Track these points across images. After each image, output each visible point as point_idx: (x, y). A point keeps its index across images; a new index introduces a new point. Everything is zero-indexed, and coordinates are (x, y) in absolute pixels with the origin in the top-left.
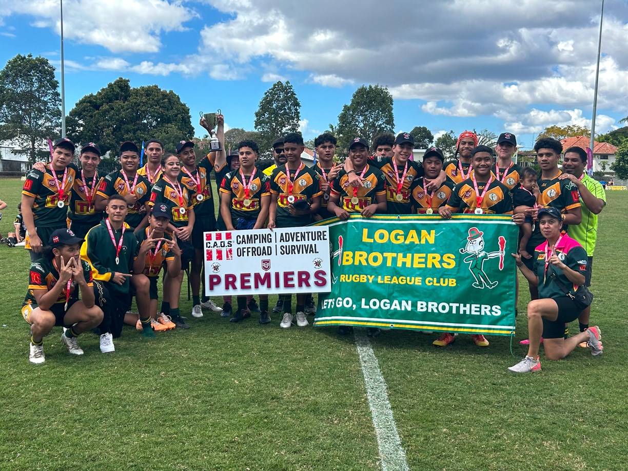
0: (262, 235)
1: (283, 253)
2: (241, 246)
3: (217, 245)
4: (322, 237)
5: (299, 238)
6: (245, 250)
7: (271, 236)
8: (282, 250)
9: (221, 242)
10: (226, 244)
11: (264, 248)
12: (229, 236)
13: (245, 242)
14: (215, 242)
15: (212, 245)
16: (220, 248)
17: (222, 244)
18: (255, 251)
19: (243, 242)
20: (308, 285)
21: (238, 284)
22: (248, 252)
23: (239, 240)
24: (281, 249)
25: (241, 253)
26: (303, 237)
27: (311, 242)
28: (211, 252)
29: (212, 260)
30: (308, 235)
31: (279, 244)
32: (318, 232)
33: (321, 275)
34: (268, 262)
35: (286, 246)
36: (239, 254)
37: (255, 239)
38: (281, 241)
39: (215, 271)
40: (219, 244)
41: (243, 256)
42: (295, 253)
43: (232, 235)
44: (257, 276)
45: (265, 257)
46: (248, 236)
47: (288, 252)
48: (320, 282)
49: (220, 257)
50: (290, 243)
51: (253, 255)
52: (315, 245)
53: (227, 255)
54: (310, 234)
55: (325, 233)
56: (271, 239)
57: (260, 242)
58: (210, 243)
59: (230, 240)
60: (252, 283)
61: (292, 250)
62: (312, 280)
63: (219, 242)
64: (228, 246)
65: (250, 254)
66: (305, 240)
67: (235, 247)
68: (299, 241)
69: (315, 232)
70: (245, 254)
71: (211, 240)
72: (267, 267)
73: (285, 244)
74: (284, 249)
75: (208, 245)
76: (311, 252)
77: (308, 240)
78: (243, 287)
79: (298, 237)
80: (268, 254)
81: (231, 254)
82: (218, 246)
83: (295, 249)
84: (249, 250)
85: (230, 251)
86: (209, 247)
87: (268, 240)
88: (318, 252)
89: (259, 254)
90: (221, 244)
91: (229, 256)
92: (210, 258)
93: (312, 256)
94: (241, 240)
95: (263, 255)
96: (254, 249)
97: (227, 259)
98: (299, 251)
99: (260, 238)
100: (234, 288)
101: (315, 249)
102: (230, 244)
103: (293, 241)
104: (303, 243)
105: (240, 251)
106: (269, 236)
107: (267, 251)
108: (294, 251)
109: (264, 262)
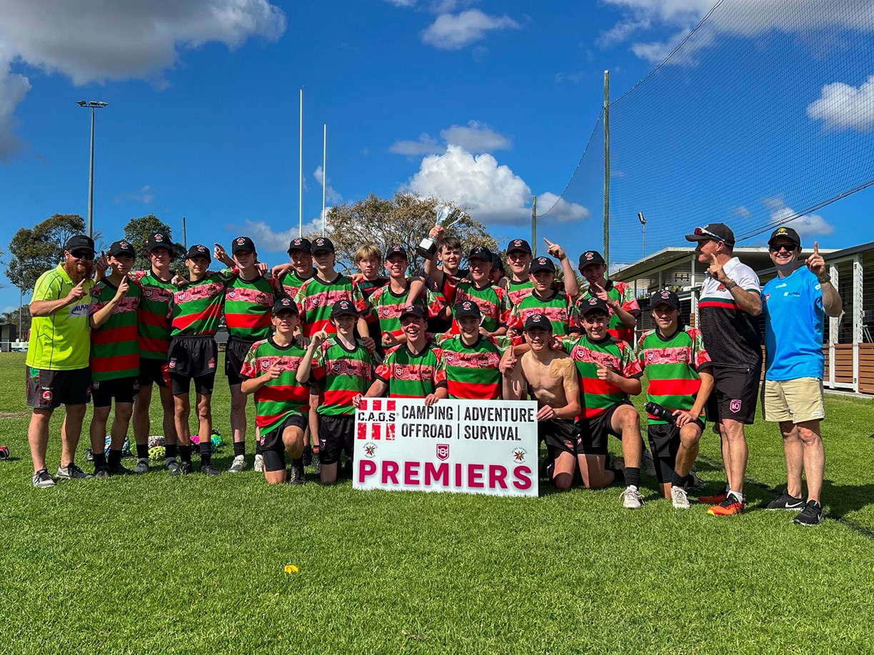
0: (440, 407)
1: (468, 436)
2: (409, 421)
3: (373, 417)
4: (527, 417)
5: (493, 417)
6: (413, 427)
7: (452, 410)
8: (468, 432)
9: (380, 414)
10: (387, 417)
11: (441, 426)
12: (391, 406)
13: (414, 415)
14: (372, 414)
15: (366, 417)
16: (379, 422)
17: (382, 416)
18: (428, 431)
19: (411, 415)
20: (504, 486)
21: (401, 476)
22: (418, 431)
23: (406, 412)
24: (466, 430)
25: (407, 432)
26: (498, 414)
27: (510, 423)
28: (365, 426)
29: (365, 438)
30: (507, 412)
31: (464, 423)
32: (521, 410)
33: (523, 473)
34: (446, 448)
35: (473, 427)
36: (405, 434)
37: (429, 413)
38: (465, 419)
39: (369, 455)
40: (376, 417)
41: (410, 436)
42: (486, 438)
43: (396, 404)
44: (429, 467)
45: (442, 441)
46: (419, 408)
47: (475, 436)
48: (522, 483)
49: (376, 435)
50: (479, 423)
51: (424, 436)
52: (516, 428)
53: (388, 432)
54: (509, 412)
55: (532, 412)
56: (451, 414)
57: (436, 418)
58: (363, 414)
59: (393, 412)
60: (421, 477)
61: (481, 433)
62: (510, 479)
64: (390, 420)
65: (421, 434)
66: (501, 420)
67: (399, 422)
68: (493, 420)
69: (517, 409)
70: (414, 433)
71: (365, 409)
72: (444, 455)
73: (471, 423)
74: (471, 431)
75: (362, 417)
76: (510, 438)
77: (507, 420)
78: (408, 481)
79: (492, 414)
80: (447, 437)
81: (393, 431)
82: (375, 418)
83: (486, 432)
84: (420, 428)
85: (393, 427)
86: (363, 419)
87: (447, 416)
88: (520, 439)
89: (433, 435)
90: (380, 417)
91: (391, 434)
92: (362, 436)
93: (511, 444)
94: (409, 412)
95: (439, 437)
96: (426, 427)
97: (387, 439)
98: (491, 436)
99: (436, 412)
100: (395, 481)
101: (516, 435)
102: (392, 417)
103: (483, 420)
104: (497, 424)
105: (407, 429)
106: (449, 409)
107: (445, 432)
108: (485, 435)
109: (440, 447)
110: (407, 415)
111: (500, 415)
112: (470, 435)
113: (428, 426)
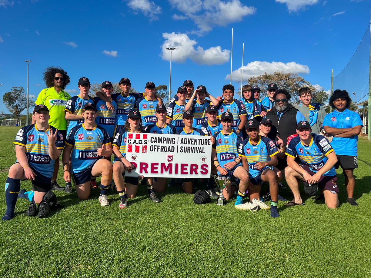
0: (169, 138)
1: (182, 151)
2: (154, 144)
3: (136, 142)
4: (207, 143)
5: (193, 143)
6: (156, 147)
7: (175, 140)
8: (182, 149)
9: (139, 140)
10: (143, 142)
11: (169, 147)
12: (145, 137)
14: (135, 140)
15: (132, 141)
16: (138, 144)
17: (140, 142)
18: (163, 149)
19: (155, 141)
20: (196, 173)
21: (149, 169)
24: (181, 148)
25: (153, 149)
26: (196, 142)
27: (201, 146)
28: (131, 146)
29: (131, 152)
31: (180, 145)
32: (205, 140)
33: (205, 167)
34: (171, 156)
35: (184, 147)
37: (164, 141)
38: (181, 144)
39: (134, 160)
42: (190, 152)
43: (148, 136)
44: (163, 165)
45: (170, 153)
46: (159, 138)
47: (185, 151)
48: (204, 171)
49: (137, 150)
50: (187, 145)
51: (161, 151)
52: (203, 148)
53: (143, 149)
54: (200, 141)
56: (174, 141)
57: (167, 143)
58: (131, 140)
59: (146, 140)
60: (159, 170)
61: (188, 150)
62: (200, 170)
63: (137, 140)
64: (144, 144)
65: (159, 150)
66: (197, 144)
67: (149, 144)
70: (156, 150)
71: (132, 138)
72: (170, 160)
73: (183, 145)
74: (183, 149)
76: (200, 152)
77: (199, 144)
78: (152, 172)
79: (193, 141)
80: (172, 151)
81: (146, 149)
83: (190, 149)
84: (159, 147)
85: (146, 147)
86: (131, 143)
87: (173, 142)
88: (204, 153)
89: (166, 150)
91: (145, 150)
93: (200, 155)
94: (154, 140)
95: (168, 151)
96: (162, 147)
97: (143, 152)
98: (192, 151)
99: (167, 140)
100: (146, 172)
101: (203, 151)
102: (146, 142)
103: (189, 144)
104: (195, 146)
105: (153, 148)
106: (174, 139)
107: (172, 149)
108: (189, 151)
109: (168, 156)
110: (153, 141)
111: (197, 142)
112: (183, 151)
113: (163, 146)
